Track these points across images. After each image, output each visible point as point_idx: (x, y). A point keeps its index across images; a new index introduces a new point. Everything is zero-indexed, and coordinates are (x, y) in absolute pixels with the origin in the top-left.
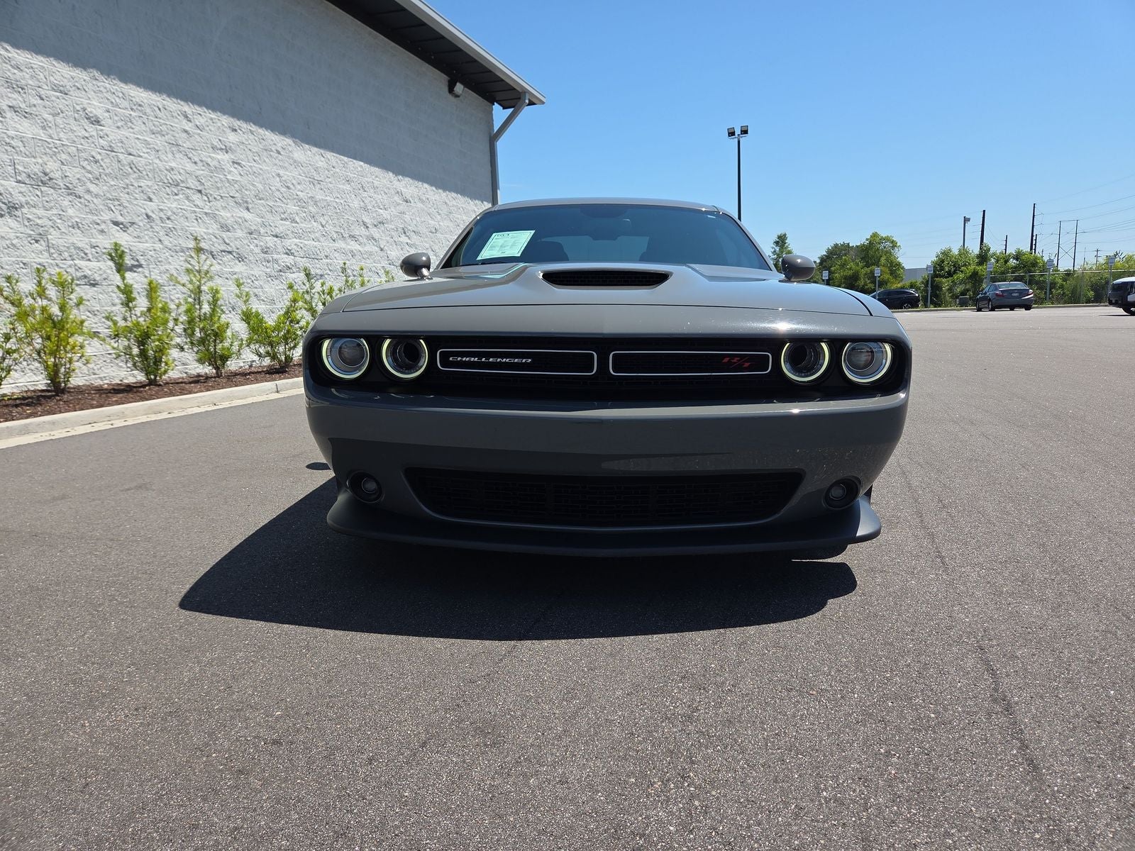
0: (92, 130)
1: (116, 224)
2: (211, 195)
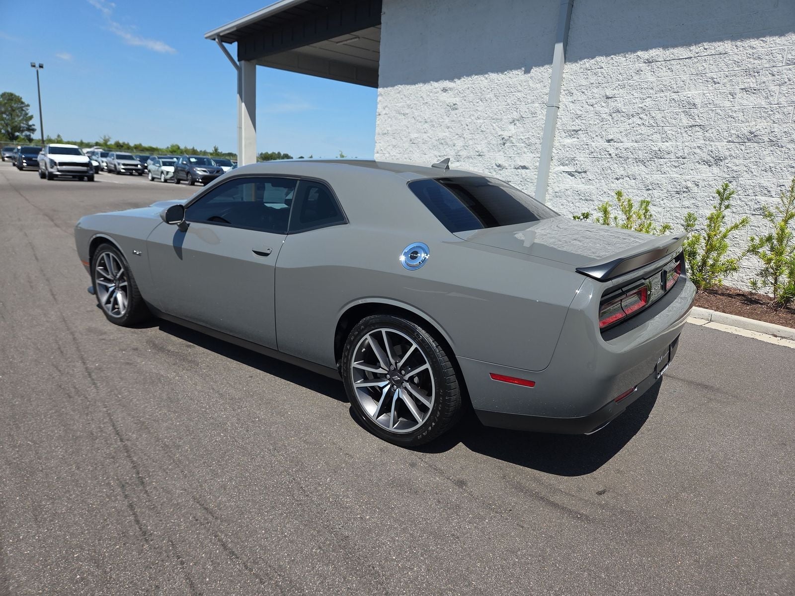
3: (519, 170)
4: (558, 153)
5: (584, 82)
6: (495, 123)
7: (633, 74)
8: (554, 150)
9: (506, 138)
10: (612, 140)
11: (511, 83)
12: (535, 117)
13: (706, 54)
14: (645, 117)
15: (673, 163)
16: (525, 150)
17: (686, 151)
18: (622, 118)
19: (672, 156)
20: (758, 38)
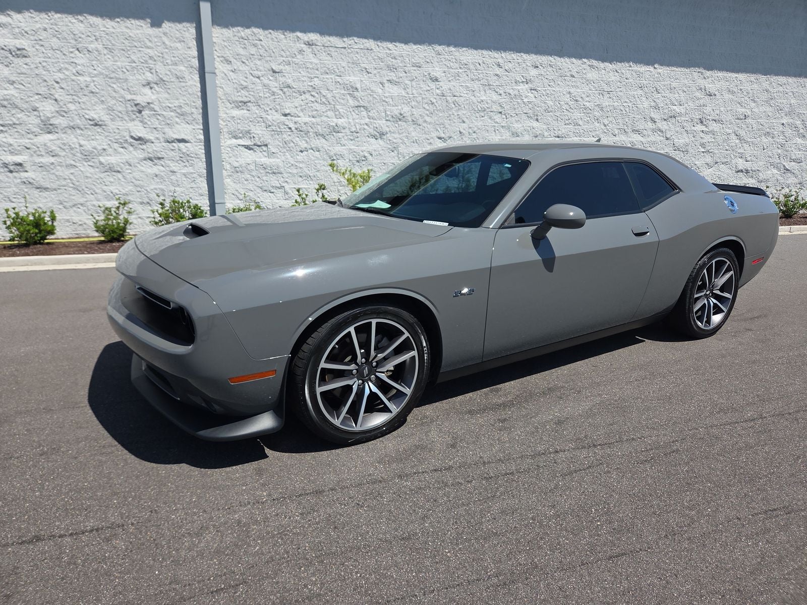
0: (432, 85)
1: (440, 138)
2: (509, 114)
3: (174, 144)
4: (227, 125)
5: (242, 51)
6: (115, 83)
7: (297, 53)
8: (221, 122)
9: (144, 104)
10: (289, 114)
11: (131, 34)
12: (184, 82)
13: (356, 47)
14: (316, 95)
15: (349, 137)
16: (177, 120)
17: (357, 127)
18: (294, 94)
19: (347, 130)
20: (391, 42)
